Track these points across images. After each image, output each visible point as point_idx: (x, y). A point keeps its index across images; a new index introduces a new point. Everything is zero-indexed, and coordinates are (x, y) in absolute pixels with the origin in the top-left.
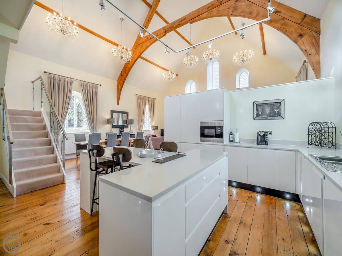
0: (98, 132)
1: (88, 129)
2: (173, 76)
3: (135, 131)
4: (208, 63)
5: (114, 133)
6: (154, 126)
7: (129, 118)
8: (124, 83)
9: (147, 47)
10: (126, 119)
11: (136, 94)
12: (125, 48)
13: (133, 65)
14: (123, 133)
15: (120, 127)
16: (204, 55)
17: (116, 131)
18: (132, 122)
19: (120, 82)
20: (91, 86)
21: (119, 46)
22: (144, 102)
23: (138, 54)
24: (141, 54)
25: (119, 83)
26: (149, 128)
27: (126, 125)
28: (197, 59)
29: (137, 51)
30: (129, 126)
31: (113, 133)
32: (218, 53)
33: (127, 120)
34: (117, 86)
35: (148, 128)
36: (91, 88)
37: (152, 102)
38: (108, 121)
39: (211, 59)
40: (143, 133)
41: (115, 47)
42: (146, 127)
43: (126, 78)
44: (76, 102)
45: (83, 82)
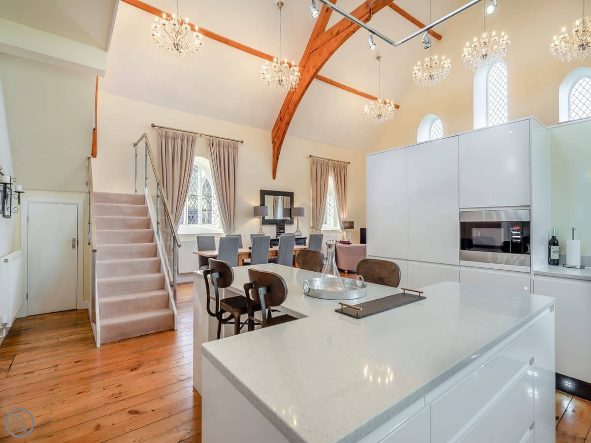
0: (237, 233)
1: (220, 227)
2: (387, 110)
3: (306, 233)
4: (476, 68)
5: (267, 234)
6: (346, 222)
7: (296, 205)
8: (284, 133)
9: (332, 53)
10: (289, 208)
11: (309, 155)
12: (286, 61)
13: (303, 94)
14: (282, 235)
15: (277, 224)
16: (465, 50)
17: (270, 232)
18: (300, 212)
19: (277, 132)
20: (226, 144)
21: (275, 60)
22: (325, 170)
23: (312, 71)
24: (318, 70)
25: (276, 134)
26: (335, 226)
27: (289, 218)
28: (447, 63)
29: (311, 65)
30: (295, 221)
31: (263, 235)
32: (506, 37)
33: (291, 209)
34: (273, 143)
35: (333, 225)
36: (225, 149)
37: (341, 170)
38: (257, 212)
39: (485, 56)
40: (323, 235)
41: (267, 62)
42: (328, 222)
43: (289, 124)
44: (201, 177)
45: (212, 138)
